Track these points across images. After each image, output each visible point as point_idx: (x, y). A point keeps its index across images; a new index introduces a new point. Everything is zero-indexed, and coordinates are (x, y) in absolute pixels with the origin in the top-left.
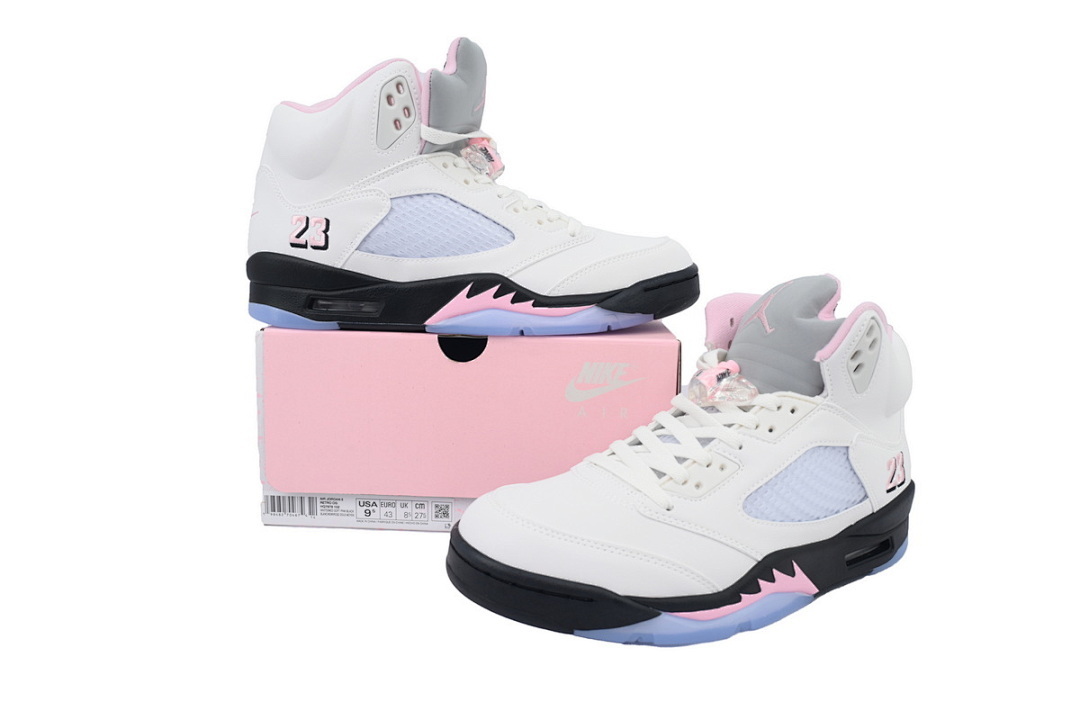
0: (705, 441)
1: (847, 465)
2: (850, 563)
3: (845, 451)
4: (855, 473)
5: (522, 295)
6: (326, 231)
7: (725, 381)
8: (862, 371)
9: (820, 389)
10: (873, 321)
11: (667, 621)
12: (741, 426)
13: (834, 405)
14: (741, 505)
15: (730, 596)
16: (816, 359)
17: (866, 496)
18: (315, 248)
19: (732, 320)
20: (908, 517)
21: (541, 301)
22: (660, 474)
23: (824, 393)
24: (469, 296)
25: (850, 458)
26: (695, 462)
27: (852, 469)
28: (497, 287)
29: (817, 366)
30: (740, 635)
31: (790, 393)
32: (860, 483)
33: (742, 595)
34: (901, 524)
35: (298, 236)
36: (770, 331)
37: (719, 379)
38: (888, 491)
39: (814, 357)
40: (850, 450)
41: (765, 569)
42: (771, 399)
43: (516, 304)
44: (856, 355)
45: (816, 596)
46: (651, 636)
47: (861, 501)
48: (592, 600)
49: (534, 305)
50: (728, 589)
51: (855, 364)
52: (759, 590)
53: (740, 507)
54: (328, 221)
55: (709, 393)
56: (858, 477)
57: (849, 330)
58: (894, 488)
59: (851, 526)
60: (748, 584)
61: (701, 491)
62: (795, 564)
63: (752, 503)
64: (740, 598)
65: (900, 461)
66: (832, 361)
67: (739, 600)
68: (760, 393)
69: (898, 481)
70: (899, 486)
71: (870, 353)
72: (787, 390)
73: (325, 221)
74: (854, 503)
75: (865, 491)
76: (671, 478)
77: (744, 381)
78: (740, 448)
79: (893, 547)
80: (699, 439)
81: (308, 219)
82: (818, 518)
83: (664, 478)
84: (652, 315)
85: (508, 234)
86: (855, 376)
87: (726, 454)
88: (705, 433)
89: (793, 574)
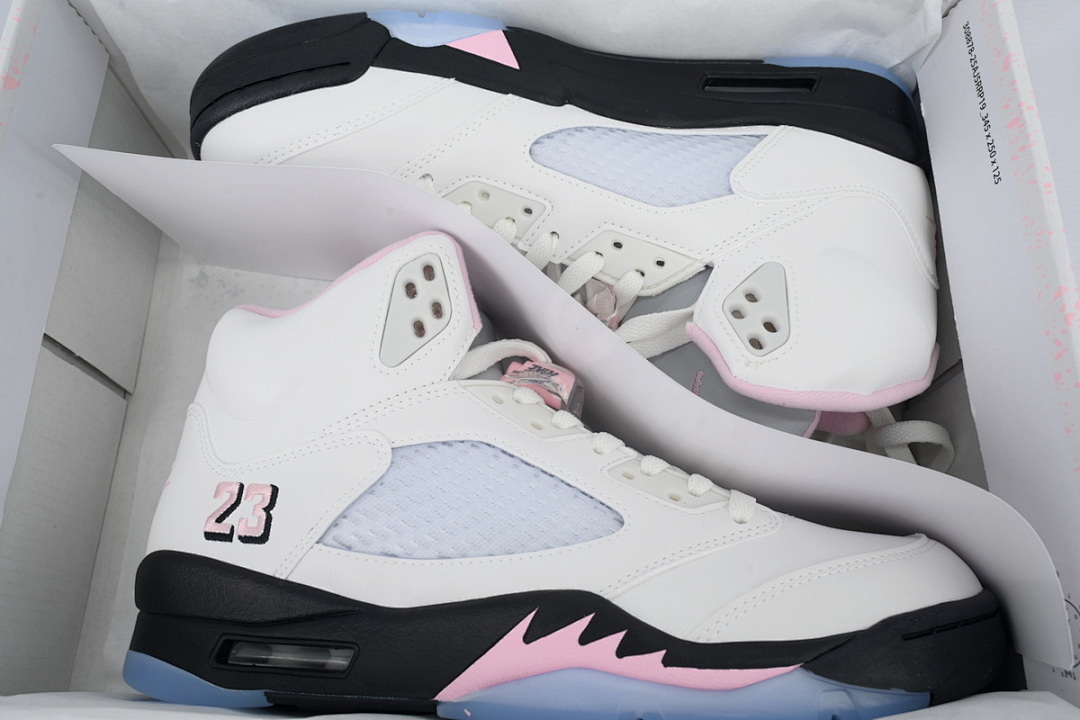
5: (640, 638)
6: (268, 509)
18: (245, 539)
21: (682, 653)
24: (529, 638)
28: (587, 620)
35: (220, 520)
43: (625, 658)
49: (667, 662)
54: (275, 490)
73: (270, 489)
81: (242, 487)
84: (927, 696)
85: (610, 515)
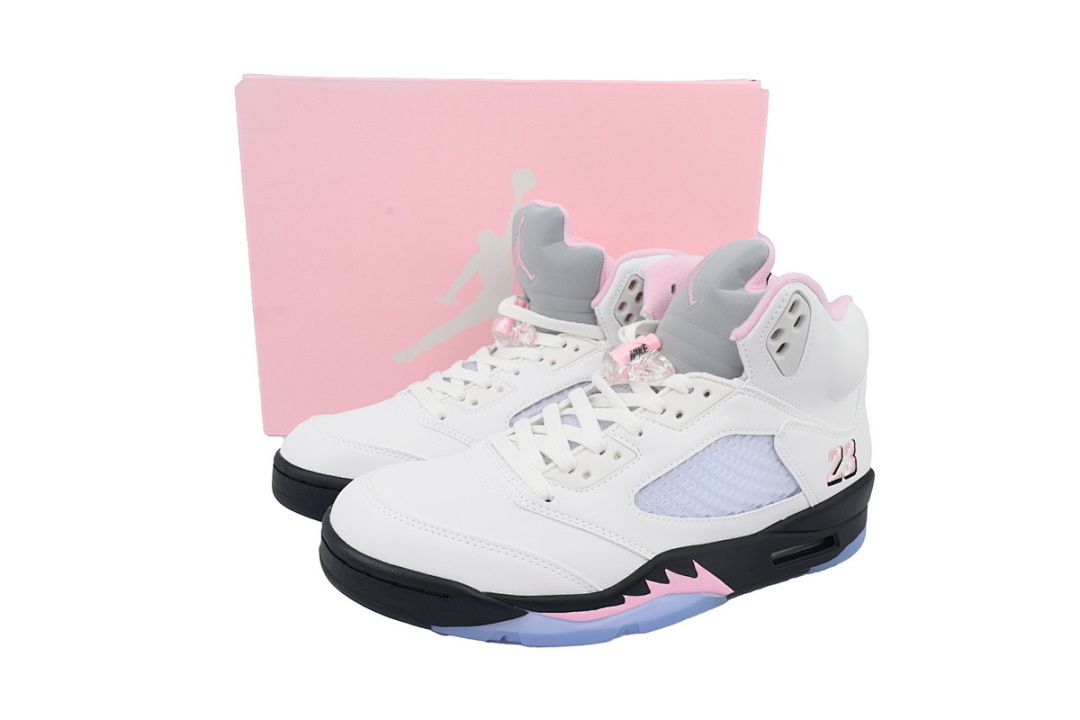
0: (604, 424)
1: (772, 454)
2: (778, 561)
3: (769, 440)
4: (782, 464)
7: (638, 360)
8: (787, 352)
9: (737, 370)
10: (796, 296)
11: (533, 621)
12: (646, 409)
13: (755, 389)
14: (633, 498)
15: (612, 597)
16: (732, 338)
17: (799, 490)
19: (673, 287)
20: (866, 508)
22: (547, 460)
23: (744, 376)
25: (776, 447)
26: (586, 448)
27: (778, 460)
29: (734, 345)
30: (623, 638)
31: (705, 374)
32: (789, 474)
33: (625, 597)
34: (852, 518)
36: (693, 303)
37: (632, 357)
38: (830, 484)
39: (730, 335)
40: (776, 439)
41: (656, 569)
42: (682, 380)
44: (777, 334)
45: (730, 597)
46: (517, 635)
47: (792, 495)
48: (447, 596)
50: (609, 589)
51: (777, 344)
52: (649, 592)
53: (632, 500)
55: (620, 371)
56: (786, 469)
57: (767, 306)
58: (839, 480)
59: (781, 521)
60: (635, 584)
61: (590, 480)
62: (696, 564)
63: (646, 496)
64: (624, 599)
65: (851, 451)
66: (751, 339)
67: (623, 601)
68: (676, 373)
69: (844, 471)
70: (846, 478)
71: (796, 331)
72: (702, 371)
74: (782, 497)
75: (797, 484)
76: (557, 466)
77: (663, 359)
78: (640, 435)
79: (838, 545)
80: (600, 422)
82: (733, 513)
83: (551, 465)
86: (778, 357)
87: (623, 441)
88: (605, 415)
89: (694, 575)
